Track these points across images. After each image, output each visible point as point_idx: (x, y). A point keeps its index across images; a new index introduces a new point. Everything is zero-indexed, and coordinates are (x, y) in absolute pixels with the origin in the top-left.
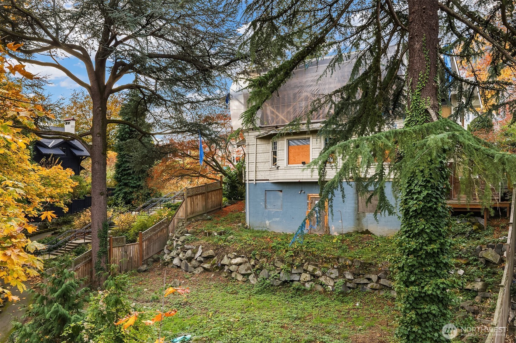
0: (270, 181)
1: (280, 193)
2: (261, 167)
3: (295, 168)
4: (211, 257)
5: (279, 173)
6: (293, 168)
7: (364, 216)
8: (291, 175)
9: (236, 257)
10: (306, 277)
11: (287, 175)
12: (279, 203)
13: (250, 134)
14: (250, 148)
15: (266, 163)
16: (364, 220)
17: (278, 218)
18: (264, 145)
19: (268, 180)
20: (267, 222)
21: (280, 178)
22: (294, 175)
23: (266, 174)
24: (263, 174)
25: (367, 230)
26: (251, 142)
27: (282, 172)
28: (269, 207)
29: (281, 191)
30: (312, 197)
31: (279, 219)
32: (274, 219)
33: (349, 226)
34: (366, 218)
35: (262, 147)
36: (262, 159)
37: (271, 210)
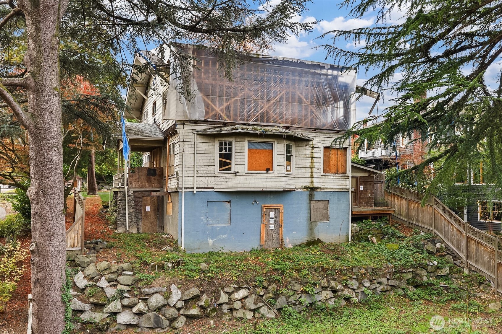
0: (215, 190)
1: (227, 204)
2: (202, 172)
3: (257, 175)
4: (197, 298)
5: (237, 180)
6: (255, 175)
7: (316, 226)
8: (253, 182)
9: (237, 289)
10: (327, 294)
11: (248, 182)
12: (226, 216)
13: (186, 127)
14: (186, 146)
15: (210, 167)
16: (316, 230)
17: (225, 234)
18: (207, 144)
19: (213, 188)
20: (210, 241)
21: (239, 186)
22: (257, 183)
23: (209, 180)
24: (206, 180)
25: (318, 239)
26: (188, 137)
27: (242, 180)
28: (211, 222)
29: (228, 202)
30: (266, 207)
31: (226, 236)
32: (220, 237)
33: (302, 237)
34: (318, 226)
35: (204, 147)
36: (204, 161)
37: (215, 225)
